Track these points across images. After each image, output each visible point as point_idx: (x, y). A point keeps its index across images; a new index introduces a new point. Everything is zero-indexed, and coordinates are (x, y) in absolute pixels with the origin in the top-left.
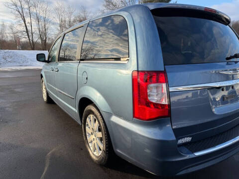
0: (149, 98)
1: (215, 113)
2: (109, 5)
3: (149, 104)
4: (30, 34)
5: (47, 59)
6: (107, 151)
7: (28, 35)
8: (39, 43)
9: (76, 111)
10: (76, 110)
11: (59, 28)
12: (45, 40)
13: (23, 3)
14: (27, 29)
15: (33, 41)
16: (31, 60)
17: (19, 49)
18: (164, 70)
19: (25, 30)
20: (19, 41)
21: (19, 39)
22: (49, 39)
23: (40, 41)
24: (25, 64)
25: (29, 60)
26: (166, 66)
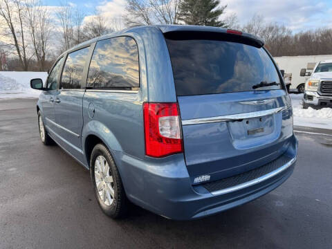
0: (160, 132)
1: (236, 147)
2: (134, 9)
3: (161, 139)
4: (21, 48)
5: (44, 86)
6: (119, 198)
7: (18, 50)
8: (34, 61)
9: (83, 153)
10: (82, 151)
11: (63, 40)
12: (44, 57)
13: (10, 3)
14: (16, 41)
15: (24, 58)
16: (23, 86)
17: (5, 70)
18: (176, 101)
19: (14, 43)
20: (4, 57)
21: (5, 55)
22: (49, 55)
23: (35, 58)
24: (14, 91)
25: (20, 85)
26: (178, 97)
